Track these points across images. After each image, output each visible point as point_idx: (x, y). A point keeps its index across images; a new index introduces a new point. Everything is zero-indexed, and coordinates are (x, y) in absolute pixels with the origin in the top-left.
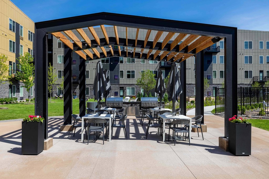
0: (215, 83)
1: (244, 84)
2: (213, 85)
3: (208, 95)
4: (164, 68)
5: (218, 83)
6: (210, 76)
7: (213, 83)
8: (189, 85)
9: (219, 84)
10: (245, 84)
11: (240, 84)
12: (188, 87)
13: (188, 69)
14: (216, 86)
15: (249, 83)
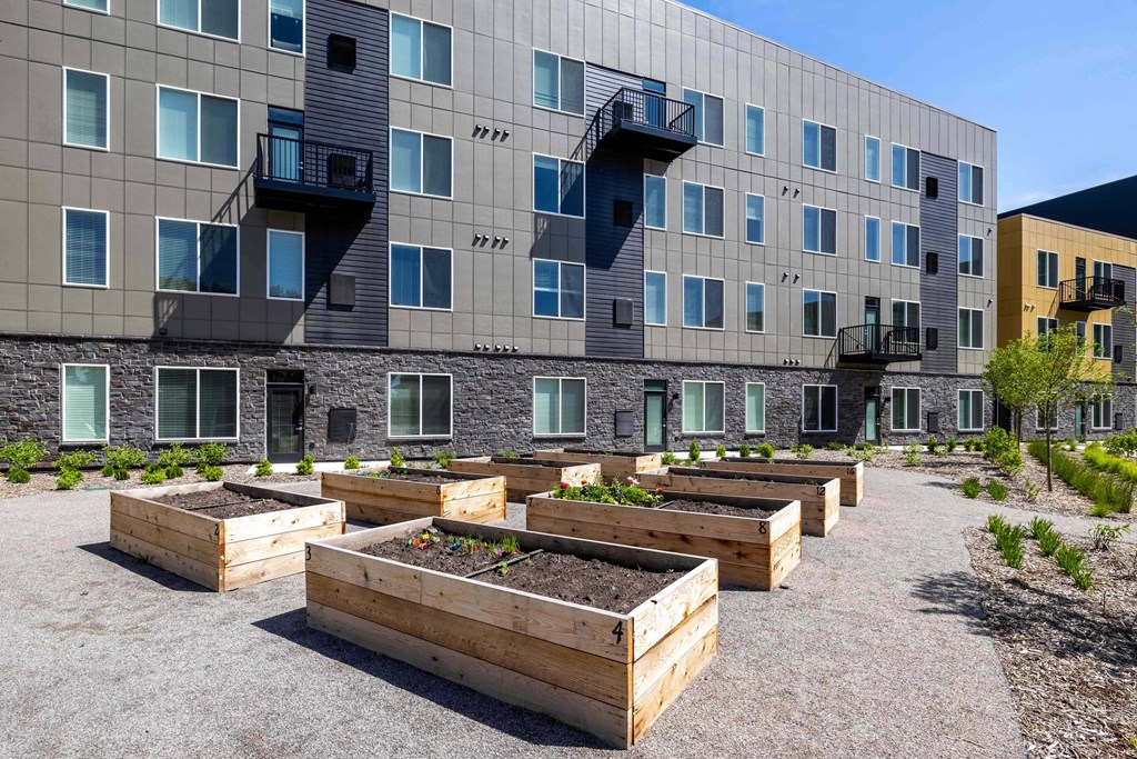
0: (659, 355)
1: (800, 369)
2: (645, 368)
3: (616, 437)
4: (302, 216)
5: (675, 356)
6: (629, 304)
7: (647, 356)
8: (494, 364)
9: (678, 364)
10: (808, 370)
11: (781, 368)
12: (491, 377)
13: (489, 243)
14: (661, 377)
15: (821, 365)
